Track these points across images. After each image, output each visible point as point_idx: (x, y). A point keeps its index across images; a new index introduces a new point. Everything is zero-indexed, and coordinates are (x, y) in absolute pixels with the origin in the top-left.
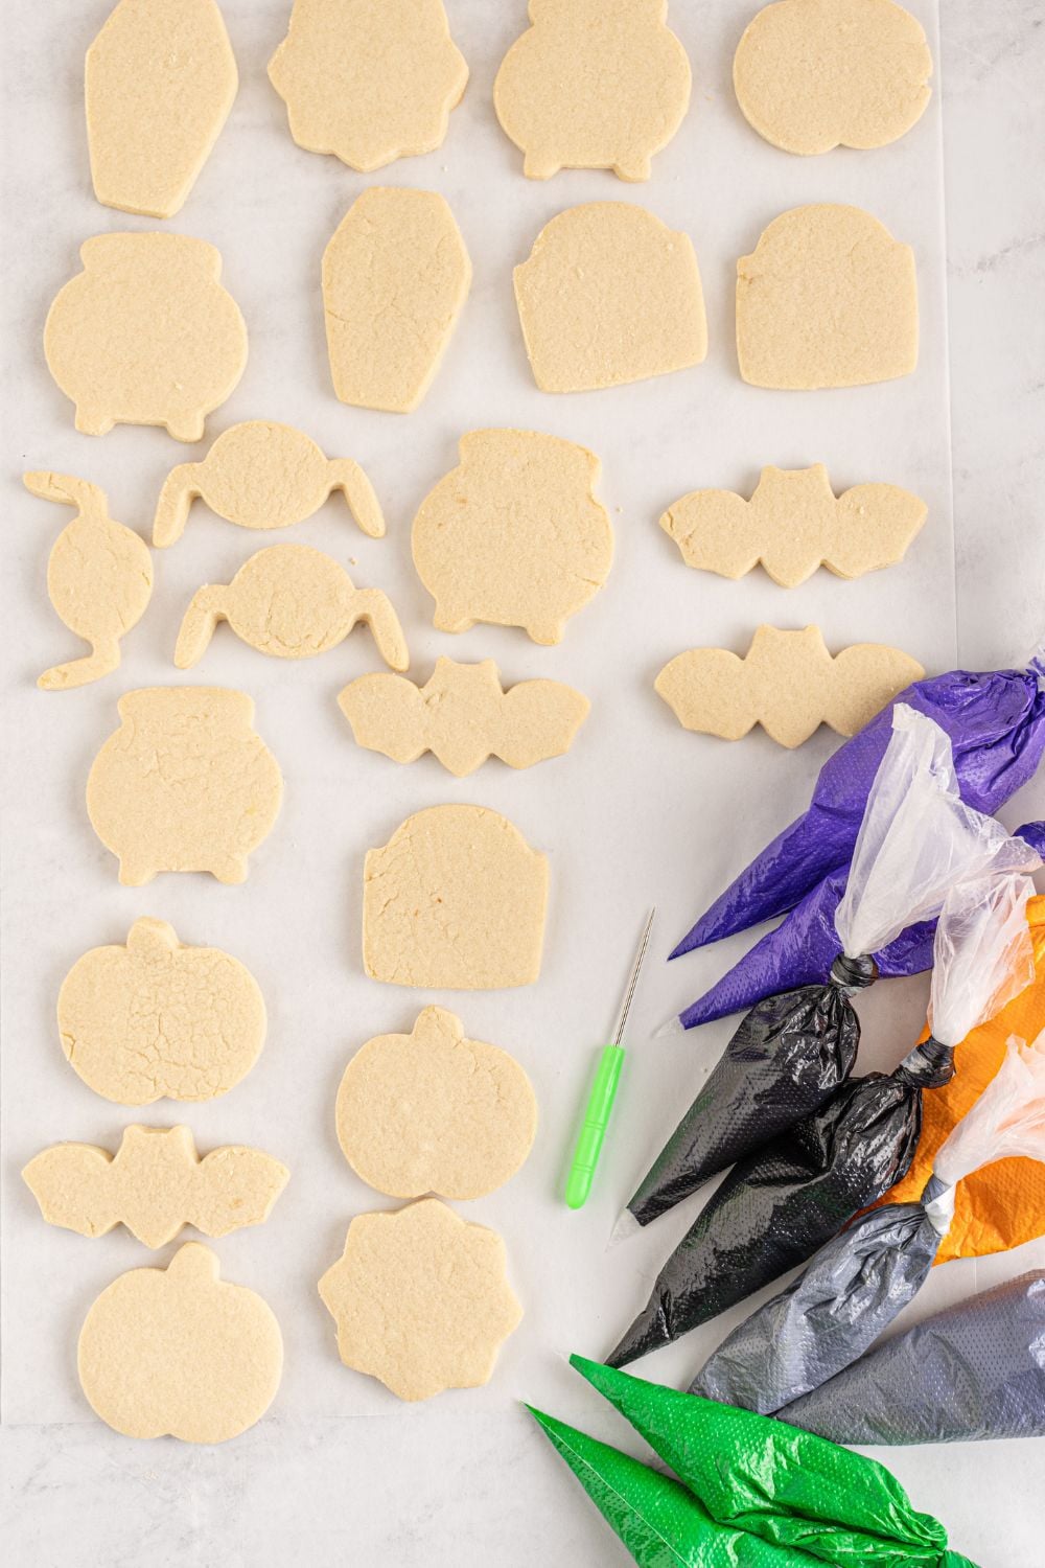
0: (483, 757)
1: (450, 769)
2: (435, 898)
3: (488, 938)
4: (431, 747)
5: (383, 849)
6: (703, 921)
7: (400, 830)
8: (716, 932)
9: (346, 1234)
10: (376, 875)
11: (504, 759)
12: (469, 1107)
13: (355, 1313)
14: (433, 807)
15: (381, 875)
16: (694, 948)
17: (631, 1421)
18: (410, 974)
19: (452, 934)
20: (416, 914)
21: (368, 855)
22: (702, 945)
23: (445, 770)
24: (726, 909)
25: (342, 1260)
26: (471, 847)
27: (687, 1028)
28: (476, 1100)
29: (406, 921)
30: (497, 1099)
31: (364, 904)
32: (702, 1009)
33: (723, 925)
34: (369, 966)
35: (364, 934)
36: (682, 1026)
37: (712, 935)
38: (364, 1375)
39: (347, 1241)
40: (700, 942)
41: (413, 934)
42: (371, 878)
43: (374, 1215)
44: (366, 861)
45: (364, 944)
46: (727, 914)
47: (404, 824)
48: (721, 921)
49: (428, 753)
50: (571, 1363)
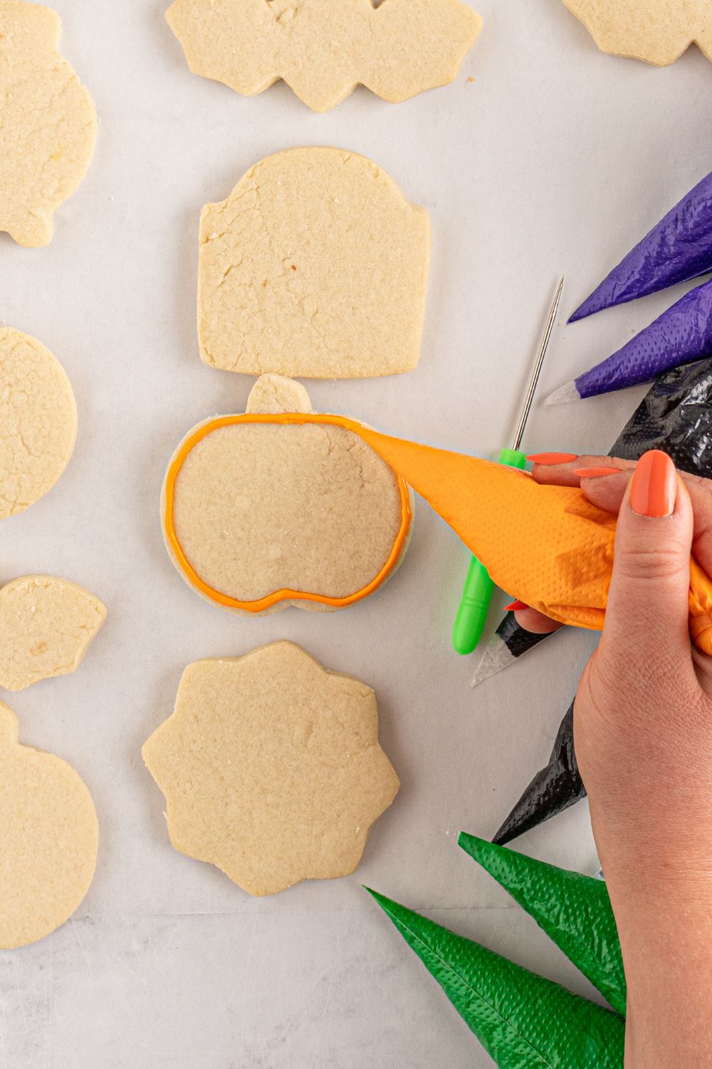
0: (348, 86)
1: (307, 103)
2: (288, 264)
3: (354, 315)
4: (283, 75)
5: (224, 203)
6: (614, 275)
7: (244, 179)
8: (629, 290)
9: (177, 685)
10: (215, 235)
11: (375, 91)
12: (326, 496)
13: (188, 786)
14: (286, 150)
15: (221, 236)
16: (601, 308)
17: (535, 917)
18: (256, 361)
19: (309, 309)
20: (264, 285)
21: (205, 211)
22: (612, 305)
23: (301, 104)
24: (643, 261)
25: (173, 717)
26: (333, 200)
27: (583, 396)
28: (333, 488)
29: (251, 294)
30: (360, 484)
31: (199, 272)
32: (604, 374)
33: (638, 281)
34: (205, 349)
35: (199, 310)
36: (577, 394)
37: (625, 293)
38: (198, 862)
39: (178, 695)
40: (609, 301)
41: (261, 311)
42: (207, 240)
43: (212, 662)
44: (201, 219)
45: (199, 322)
46: (644, 268)
47: (249, 172)
48: (637, 276)
49: (280, 82)
50: (459, 844)
